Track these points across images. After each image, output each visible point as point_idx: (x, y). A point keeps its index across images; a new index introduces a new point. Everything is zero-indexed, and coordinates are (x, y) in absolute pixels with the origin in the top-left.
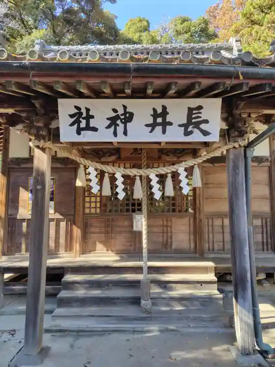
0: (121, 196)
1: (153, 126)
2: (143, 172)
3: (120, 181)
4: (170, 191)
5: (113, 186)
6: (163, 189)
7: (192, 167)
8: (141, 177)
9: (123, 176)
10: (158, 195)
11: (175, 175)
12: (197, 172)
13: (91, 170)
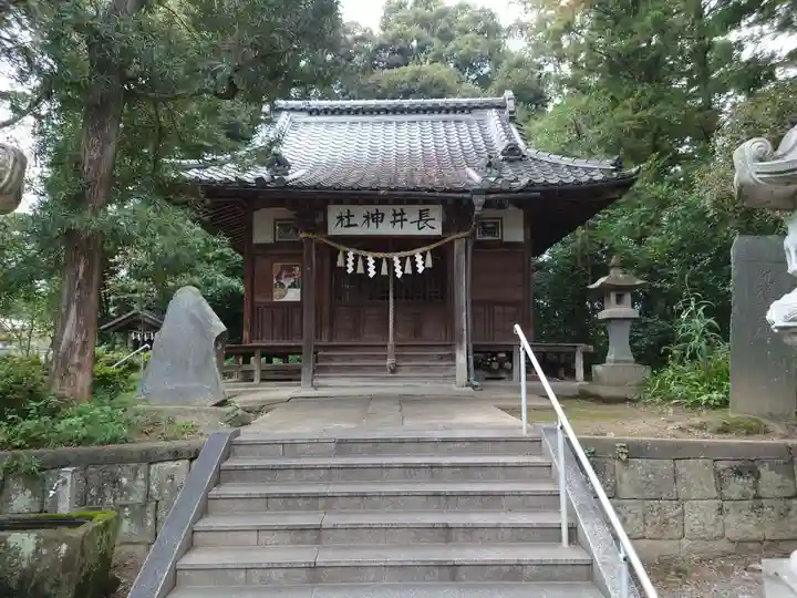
0: (372, 273)
1: (394, 222)
2: (389, 255)
3: (371, 262)
4: (408, 270)
5: (366, 267)
6: (403, 270)
7: (426, 252)
8: (387, 259)
9: (374, 259)
10: (399, 274)
11: (413, 258)
12: (429, 256)
13: (350, 254)
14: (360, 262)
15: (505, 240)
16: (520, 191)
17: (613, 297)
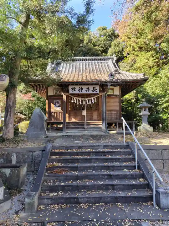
0: (81, 104)
1: (87, 90)
3: (80, 101)
6: (89, 102)
7: (95, 98)
8: (84, 100)
11: (91, 100)
14: (78, 101)
15: (114, 94)
16: (120, 82)
17: (143, 109)
